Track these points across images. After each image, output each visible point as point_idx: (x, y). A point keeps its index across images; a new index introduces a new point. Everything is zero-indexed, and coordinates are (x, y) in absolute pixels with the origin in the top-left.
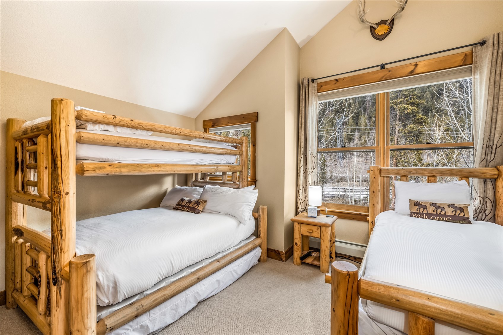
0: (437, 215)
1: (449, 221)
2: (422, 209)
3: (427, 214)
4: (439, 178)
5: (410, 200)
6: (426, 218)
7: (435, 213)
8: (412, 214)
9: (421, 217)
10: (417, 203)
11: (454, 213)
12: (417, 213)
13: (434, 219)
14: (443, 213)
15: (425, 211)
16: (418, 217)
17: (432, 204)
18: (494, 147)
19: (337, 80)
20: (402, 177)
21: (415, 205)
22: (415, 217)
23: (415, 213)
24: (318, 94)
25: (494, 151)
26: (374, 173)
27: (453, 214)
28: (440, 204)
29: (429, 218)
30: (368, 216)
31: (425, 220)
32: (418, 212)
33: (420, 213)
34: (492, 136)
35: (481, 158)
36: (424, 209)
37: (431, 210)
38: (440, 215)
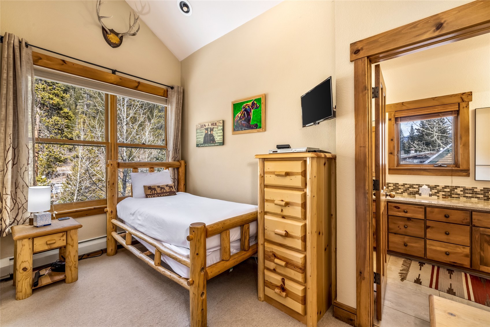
0: (162, 193)
1: (168, 195)
2: (153, 191)
3: (157, 194)
4: (156, 168)
5: (144, 187)
6: (156, 197)
7: (161, 192)
8: (147, 196)
9: (154, 197)
10: (150, 188)
11: (170, 189)
12: (151, 195)
13: (161, 196)
14: (165, 191)
15: (156, 192)
16: (152, 197)
17: (158, 187)
18: (178, 150)
19: (63, 61)
20: (135, 170)
21: (148, 189)
22: (150, 197)
23: (149, 195)
24: (34, 66)
25: (177, 152)
26: (114, 167)
27: (169, 191)
28: (162, 186)
29: (158, 196)
30: (106, 207)
31: (156, 198)
32: (151, 193)
33: (152, 194)
34: (177, 144)
35: (172, 156)
36: (155, 190)
37: (158, 190)
38: (164, 193)
